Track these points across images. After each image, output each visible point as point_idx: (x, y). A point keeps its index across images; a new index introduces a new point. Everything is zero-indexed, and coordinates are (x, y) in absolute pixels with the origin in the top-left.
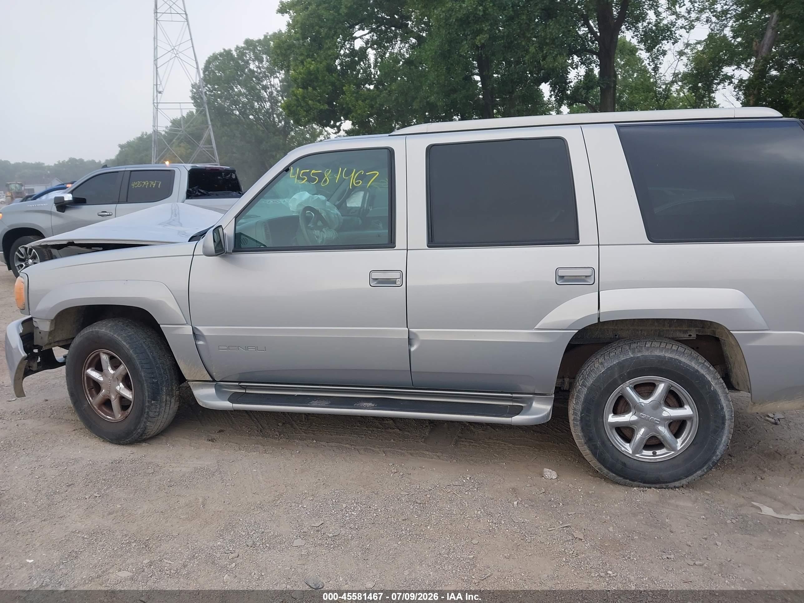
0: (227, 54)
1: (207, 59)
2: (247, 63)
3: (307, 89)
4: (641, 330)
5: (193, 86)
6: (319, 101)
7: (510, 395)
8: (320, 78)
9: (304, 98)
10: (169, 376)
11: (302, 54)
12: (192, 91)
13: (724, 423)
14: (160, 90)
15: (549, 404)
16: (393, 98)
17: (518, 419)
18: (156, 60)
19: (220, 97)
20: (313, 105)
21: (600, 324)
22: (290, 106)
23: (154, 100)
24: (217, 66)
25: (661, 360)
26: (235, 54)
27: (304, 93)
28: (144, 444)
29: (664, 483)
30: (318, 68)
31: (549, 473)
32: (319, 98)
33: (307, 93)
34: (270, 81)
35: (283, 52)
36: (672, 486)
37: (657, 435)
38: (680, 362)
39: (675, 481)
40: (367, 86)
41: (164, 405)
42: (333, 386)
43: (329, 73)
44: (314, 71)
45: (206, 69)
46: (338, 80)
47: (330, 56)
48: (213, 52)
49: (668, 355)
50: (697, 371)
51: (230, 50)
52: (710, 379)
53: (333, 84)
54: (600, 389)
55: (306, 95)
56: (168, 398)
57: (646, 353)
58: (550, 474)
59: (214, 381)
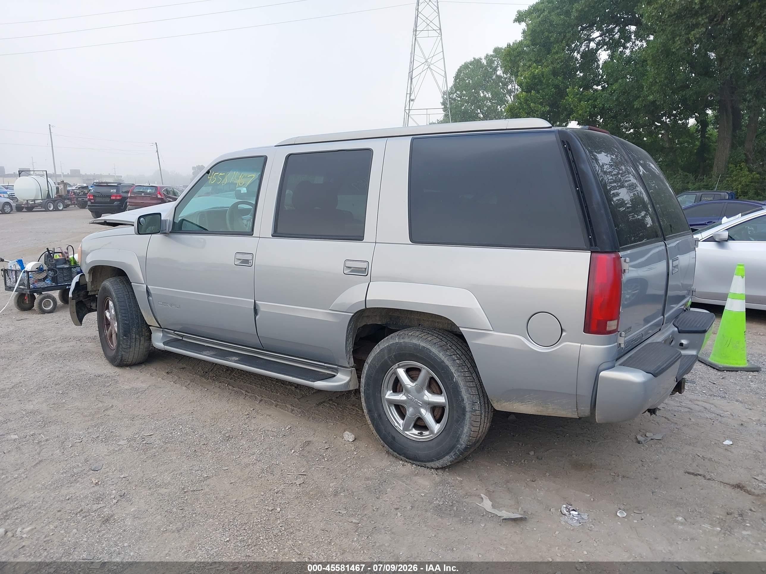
0: (477, 62)
1: (459, 68)
2: (495, 70)
3: (531, 92)
4: (438, 322)
5: (444, 93)
6: (541, 104)
7: (323, 364)
8: (544, 82)
9: (526, 100)
10: (140, 321)
11: (530, 60)
12: (443, 97)
13: (464, 414)
14: (412, 97)
15: (348, 376)
16: (615, 98)
17: (319, 384)
18: (411, 72)
19: (467, 102)
20: (535, 107)
21: (366, 310)
22: (513, 109)
23: (405, 108)
24: (466, 74)
25: (416, 347)
26: (484, 62)
27: (527, 96)
28: (128, 368)
29: (422, 461)
30: (543, 73)
31: (347, 436)
32: (541, 100)
33: (531, 95)
34: (515, 87)
35: (513, 58)
36: (429, 466)
37: (421, 416)
38: (430, 351)
39: (429, 461)
40: (595, 87)
41: (134, 340)
42: (222, 341)
43: (554, 76)
44: (539, 75)
45: (457, 77)
46: (562, 82)
47: (557, 60)
48: (465, 61)
49: (423, 344)
50: (443, 362)
51: (481, 59)
52: (453, 371)
53: (556, 87)
54: (376, 367)
55: (528, 98)
56: (137, 336)
57: (407, 340)
58: (349, 436)
59: (161, 328)
